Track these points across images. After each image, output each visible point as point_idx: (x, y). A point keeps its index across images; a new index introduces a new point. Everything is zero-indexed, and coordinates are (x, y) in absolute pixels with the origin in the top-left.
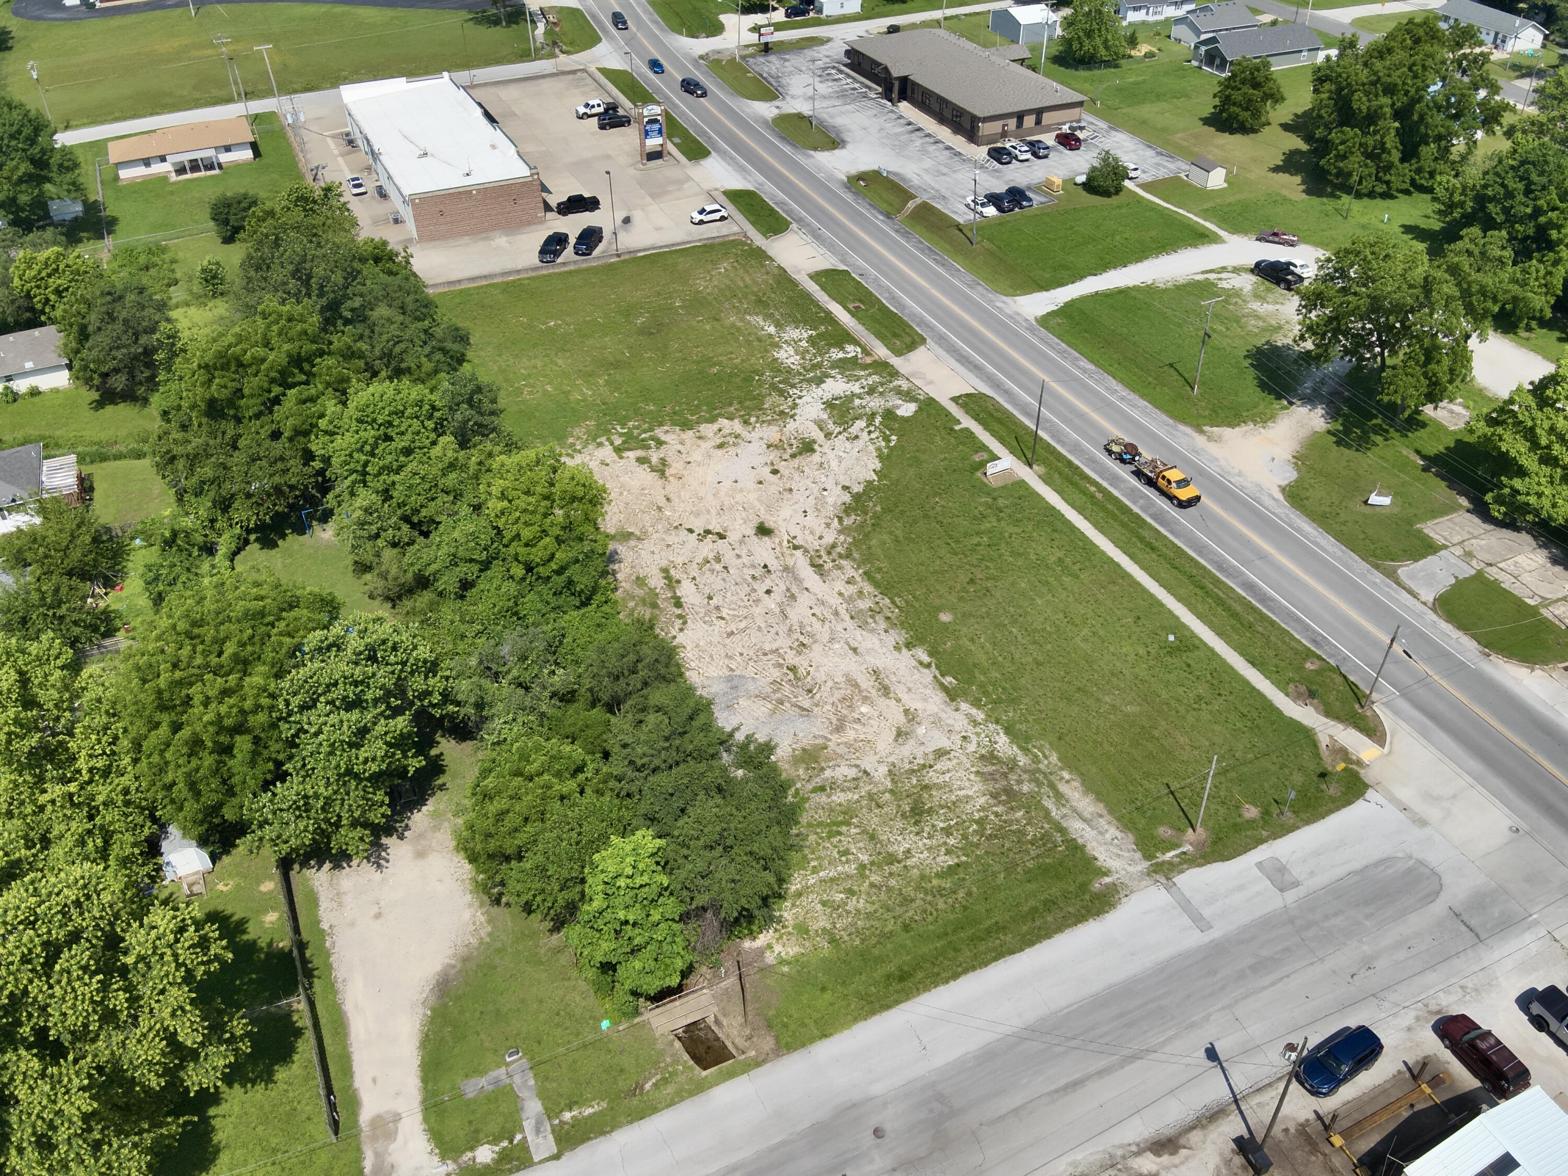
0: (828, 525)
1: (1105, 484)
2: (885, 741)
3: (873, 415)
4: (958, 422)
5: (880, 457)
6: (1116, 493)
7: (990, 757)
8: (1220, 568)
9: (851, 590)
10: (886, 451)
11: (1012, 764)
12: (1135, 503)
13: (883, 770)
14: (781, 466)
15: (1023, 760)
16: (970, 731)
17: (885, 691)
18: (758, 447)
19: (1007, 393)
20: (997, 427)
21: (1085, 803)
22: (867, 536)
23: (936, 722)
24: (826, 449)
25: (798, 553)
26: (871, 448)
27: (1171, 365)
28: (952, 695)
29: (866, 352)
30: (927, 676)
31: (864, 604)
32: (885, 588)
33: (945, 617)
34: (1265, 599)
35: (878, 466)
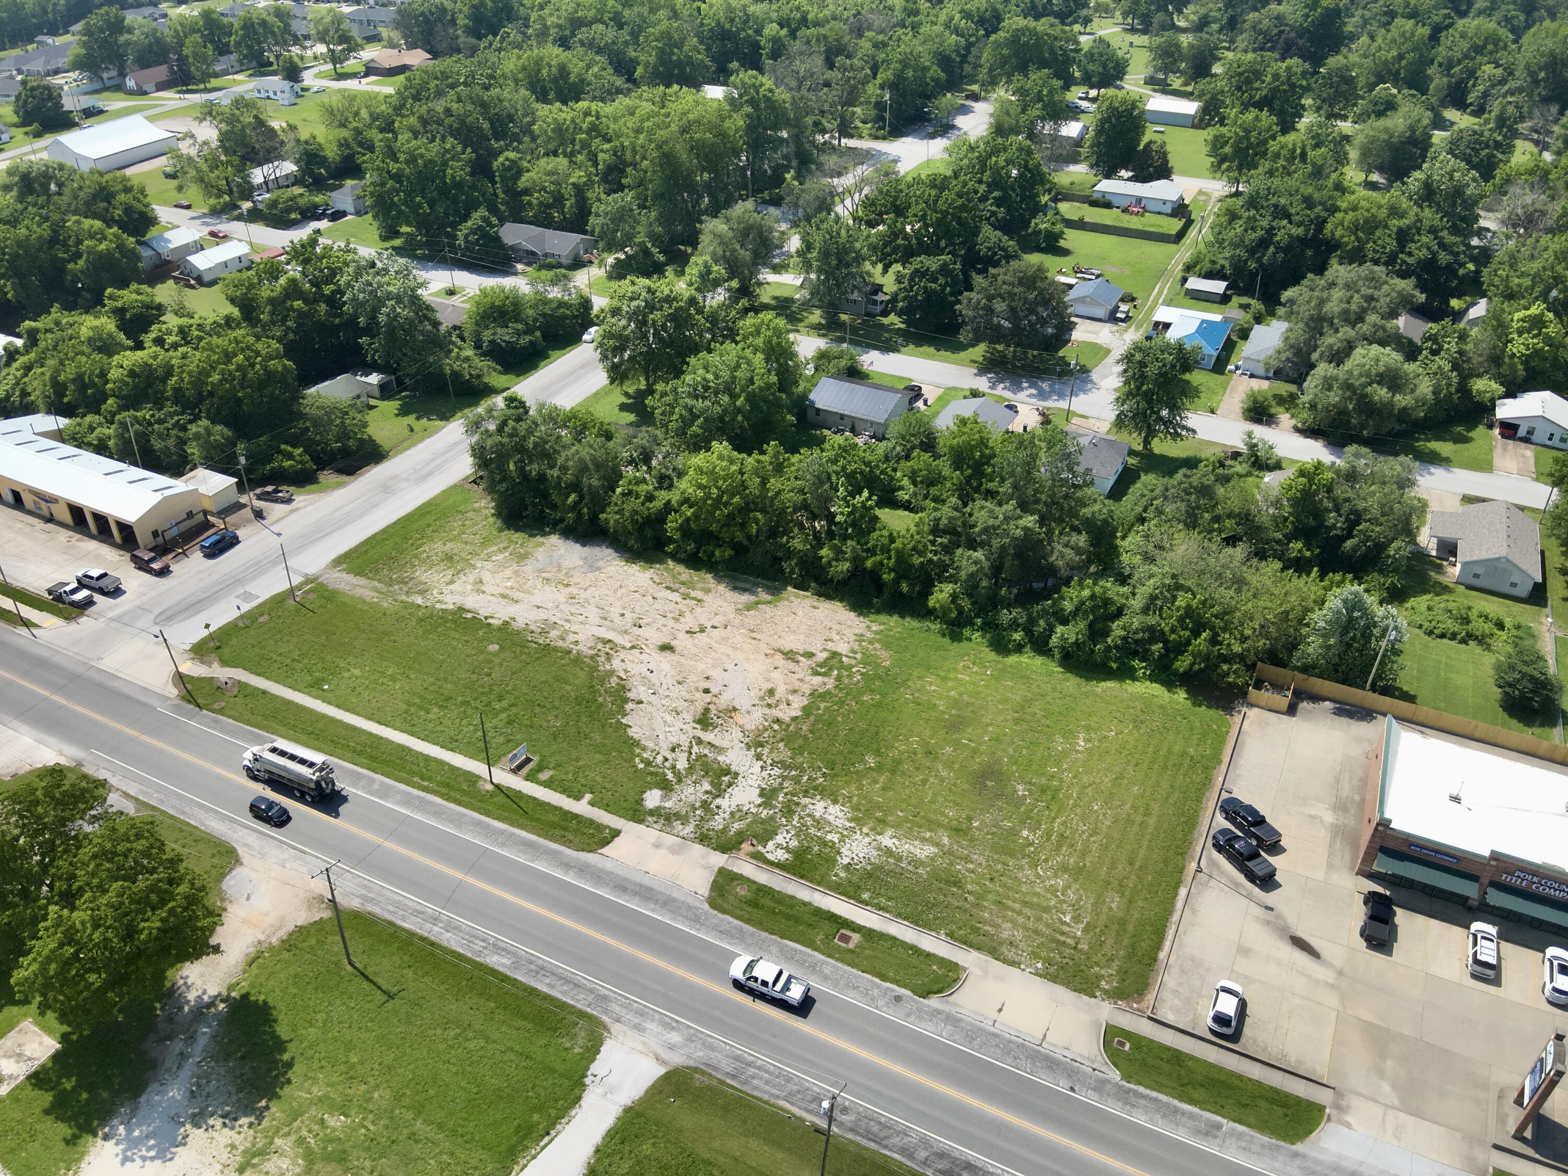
0: (626, 671)
1: (415, 792)
2: (486, 576)
3: (680, 781)
4: (592, 803)
5: (637, 743)
6: (403, 787)
7: (423, 592)
9: (571, 638)
10: (637, 751)
11: (408, 593)
12: (382, 783)
13: (479, 565)
14: (708, 698)
15: (404, 598)
16: (440, 597)
17: (503, 596)
18: (744, 703)
19: (567, 865)
20: (551, 817)
21: (358, 592)
22: (592, 677)
23: (463, 594)
24: (688, 728)
25: (628, 645)
26: (651, 745)
27: (390, 996)
28: (462, 609)
29: (758, 857)
30: (483, 613)
31: (554, 634)
32: (547, 649)
33: (494, 648)
34: (257, 740)
35: (631, 732)
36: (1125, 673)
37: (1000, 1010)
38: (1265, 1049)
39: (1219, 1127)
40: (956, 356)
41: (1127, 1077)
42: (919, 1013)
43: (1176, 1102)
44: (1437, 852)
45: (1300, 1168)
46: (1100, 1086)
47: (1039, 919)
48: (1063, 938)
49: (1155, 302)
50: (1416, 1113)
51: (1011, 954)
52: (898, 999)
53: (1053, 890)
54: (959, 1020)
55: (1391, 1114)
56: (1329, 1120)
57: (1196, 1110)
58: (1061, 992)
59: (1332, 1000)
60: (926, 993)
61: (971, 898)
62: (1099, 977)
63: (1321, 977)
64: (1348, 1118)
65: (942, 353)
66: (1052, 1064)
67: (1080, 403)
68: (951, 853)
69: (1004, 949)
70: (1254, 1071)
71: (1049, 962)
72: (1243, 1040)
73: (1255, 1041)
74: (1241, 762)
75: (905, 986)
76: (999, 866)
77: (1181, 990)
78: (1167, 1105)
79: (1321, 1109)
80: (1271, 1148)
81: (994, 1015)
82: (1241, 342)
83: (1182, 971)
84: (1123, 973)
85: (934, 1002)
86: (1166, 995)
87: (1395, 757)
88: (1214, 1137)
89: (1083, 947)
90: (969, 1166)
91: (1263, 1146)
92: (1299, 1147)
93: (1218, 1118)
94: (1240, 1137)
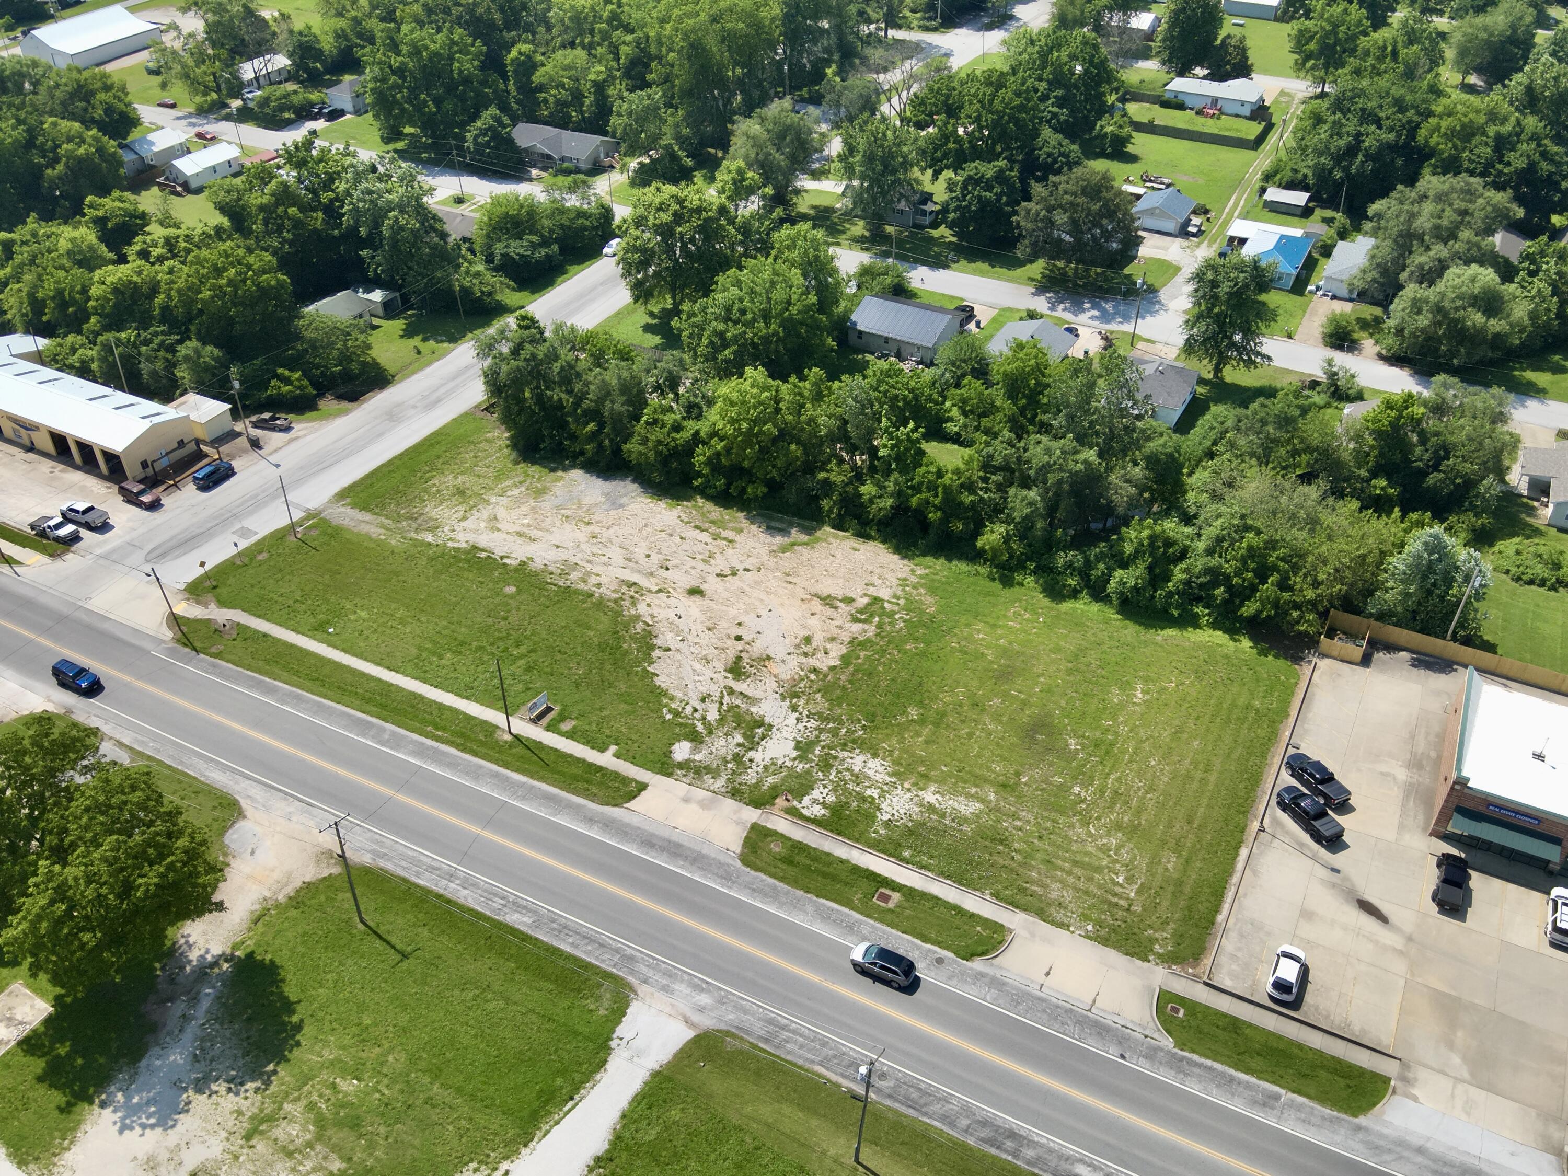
0: (652, 616)
1: (429, 742)
2: (501, 513)
3: (710, 733)
4: (617, 756)
5: (665, 693)
6: (415, 736)
7: (433, 529)
8: (298, 698)
9: (593, 580)
10: (665, 701)
11: (417, 530)
12: (393, 733)
13: (493, 500)
14: (740, 645)
15: (413, 535)
16: (452, 535)
17: (520, 534)
18: (778, 650)
19: (591, 820)
20: (574, 770)
21: (364, 528)
22: (616, 623)
23: (476, 531)
24: (718, 677)
25: (655, 588)
26: (680, 695)
27: (406, 955)
28: (475, 548)
29: (793, 812)
30: (498, 552)
31: (575, 576)
32: (568, 592)
33: (511, 590)
34: (258, 686)
35: (658, 681)
36: (1188, 621)
37: (1048, 974)
38: (1327, 1017)
39: (1277, 1097)
40: (1011, 273)
41: (1181, 1045)
42: (962, 976)
43: (1232, 1071)
44: (1517, 813)
45: (1362, 1141)
46: (1152, 1054)
47: (1090, 879)
48: (1115, 900)
49: (1231, 216)
50: (1489, 1088)
51: (1060, 916)
52: (940, 961)
53: (1104, 849)
54: (1004, 984)
55: (1461, 1087)
56: (1394, 1092)
57: (1253, 1080)
58: (1113, 956)
59: (1400, 967)
60: (969, 956)
61: (1018, 857)
62: (1152, 941)
63: (1388, 942)
64: (1415, 1091)
65: (997, 269)
66: (1101, 1030)
67: (1147, 326)
68: (998, 809)
69: (1052, 910)
70: (1315, 1040)
71: (1099, 924)
72: (1304, 1007)
73: (1317, 1008)
74: (1310, 715)
75: (947, 948)
76: (1049, 824)
77: (1239, 954)
78: (1222, 1074)
79: (1386, 1080)
80: (1332, 1120)
81: (1041, 979)
82: (1322, 260)
83: (1242, 935)
84: (1179, 938)
85: (977, 965)
86: (1223, 959)
87: (1475, 712)
88: (1273, 1108)
89: (1137, 908)
90: (1012, 1135)
91: (1323, 1118)
92: (1362, 1120)
93: (1276, 1089)
94: (1299, 1108)
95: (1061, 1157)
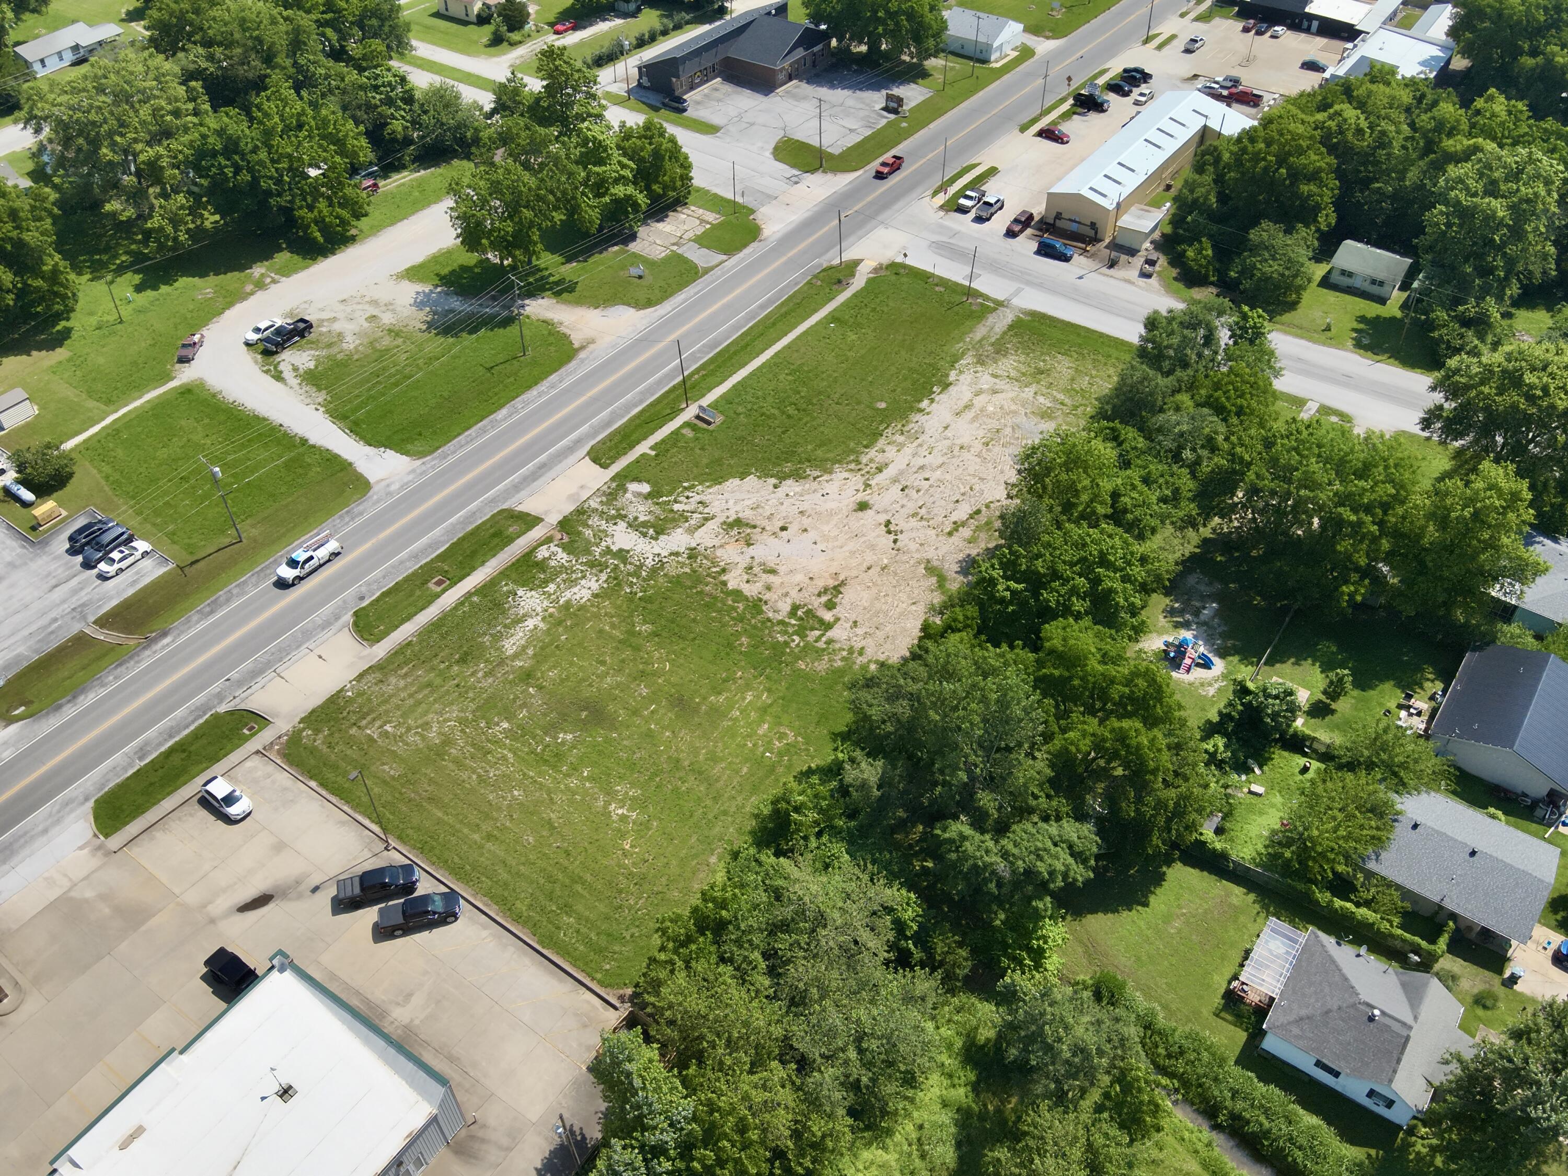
7: (980, 362)
20: (636, 435)
27: (488, 370)
30: (940, 397)
33: (881, 406)
37: (320, 657)
38: (180, 819)
39: (142, 759)
41: (216, 716)
42: (344, 607)
43: (177, 739)
46: (220, 697)
47: (398, 707)
48: (369, 718)
50: (52, 906)
51: (370, 678)
52: (362, 598)
53: (426, 726)
54: (323, 629)
55: (66, 884)
56: (95, 835)
57: (163, 749)
58: (317, 702)
59: (191, 897)
60: (358, 616)
62: (317, 731)
63: (220, 900)
64: (86, 851)
66: (255, 674)
68: (502, 663)
69: (378, 675)
70: (168, 804)
71: (350, 701)
73: (191, 815)
75: (371, 604)
76: (471, 695)
78: (179, 732)
79: (107, 836)
80: (102, 786)
81: (318, 651)
84: (313, 751)
85: (348, 618)
88: (135, 753)
89: (353, 731)
90: (212, 612)
91: (108, 781)
92: (91, 803)
93: (147, 761)
94: (125, 769)
95: (182, 632)
